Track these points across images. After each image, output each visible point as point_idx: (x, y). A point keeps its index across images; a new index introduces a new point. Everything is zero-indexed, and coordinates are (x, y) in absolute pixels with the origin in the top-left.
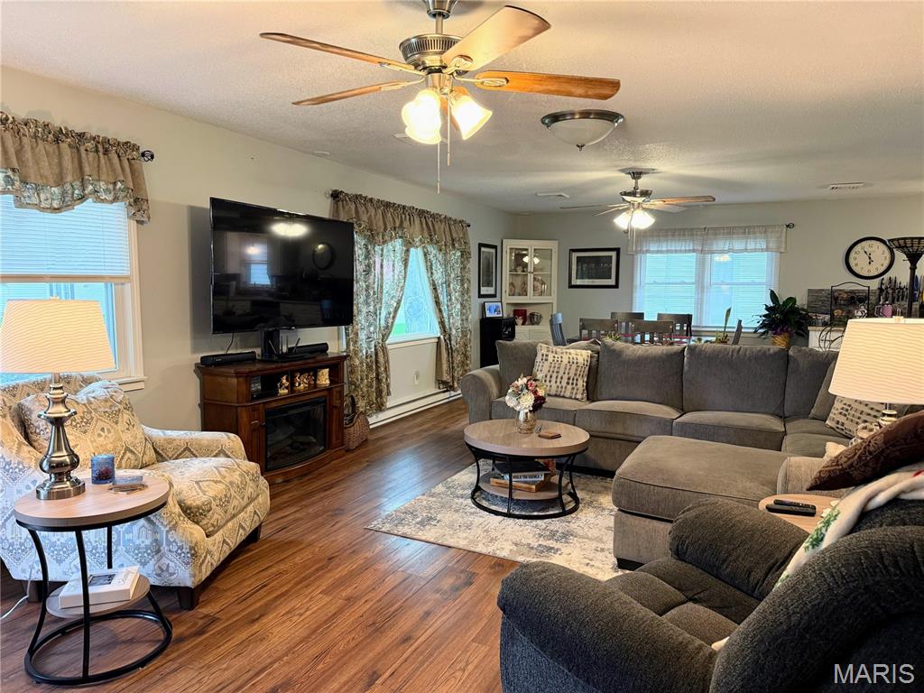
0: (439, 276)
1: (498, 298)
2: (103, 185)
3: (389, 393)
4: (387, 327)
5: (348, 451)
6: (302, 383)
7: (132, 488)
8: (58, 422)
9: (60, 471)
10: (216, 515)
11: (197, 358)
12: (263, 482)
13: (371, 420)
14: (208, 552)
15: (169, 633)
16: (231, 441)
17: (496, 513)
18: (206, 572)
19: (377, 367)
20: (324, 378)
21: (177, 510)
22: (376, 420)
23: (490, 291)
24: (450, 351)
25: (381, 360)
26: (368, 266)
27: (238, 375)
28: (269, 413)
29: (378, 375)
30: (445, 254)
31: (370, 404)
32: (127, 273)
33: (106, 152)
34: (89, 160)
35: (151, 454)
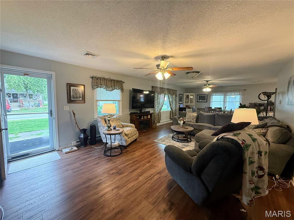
0: (171, 100)
1: (183, 104)
2: (117, 87)
3: (161, 120)
4: (161, 109)
5: (153, 129)
6: (145, 117)
7: (118, 130)
8: (109, 120)
9: (109, 127)
10: (130, 136)
11: (130, 113)
12: (137, 132)
13: (157, 124)
14: (128, 141)
15: (122, 152)
16: (133, 125)
17: (176, 141)
18: (128, 144)
19: (159, 115)
20: (149, 117)
21: (124, 134)
22: (158, 124)
23: (181, 102)
24: (173, 113)
25: (160, 114)
26: (158, 98)
27: (135, 115)
28: (140, 122)
29: (159, 117)
30: (172, 96)
31: (157, 121)
32: (120, 100)
33: (118, 82)
34: (115, 84)
35: (122, 126)
